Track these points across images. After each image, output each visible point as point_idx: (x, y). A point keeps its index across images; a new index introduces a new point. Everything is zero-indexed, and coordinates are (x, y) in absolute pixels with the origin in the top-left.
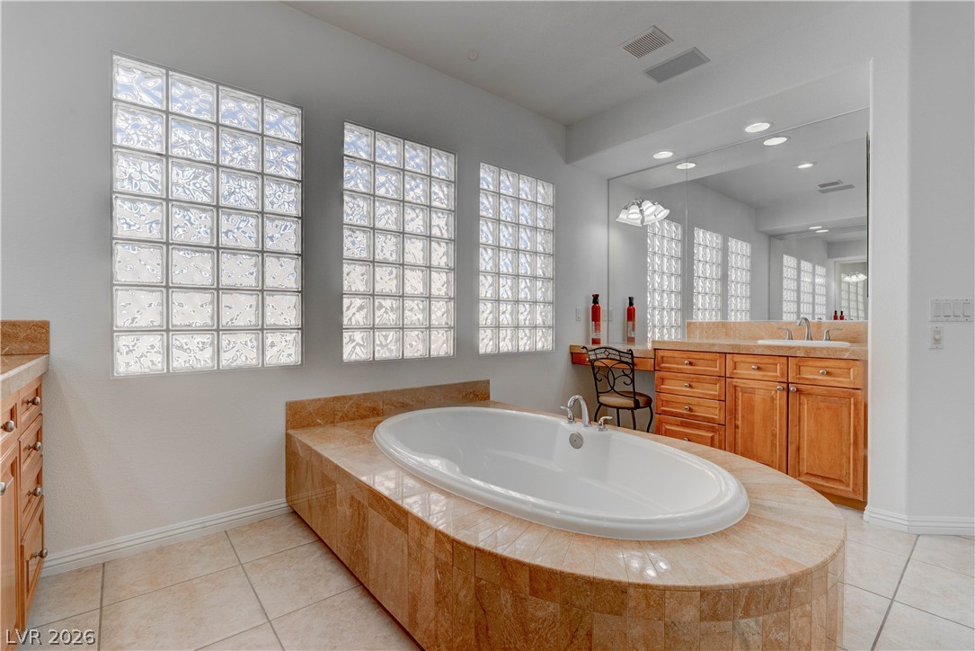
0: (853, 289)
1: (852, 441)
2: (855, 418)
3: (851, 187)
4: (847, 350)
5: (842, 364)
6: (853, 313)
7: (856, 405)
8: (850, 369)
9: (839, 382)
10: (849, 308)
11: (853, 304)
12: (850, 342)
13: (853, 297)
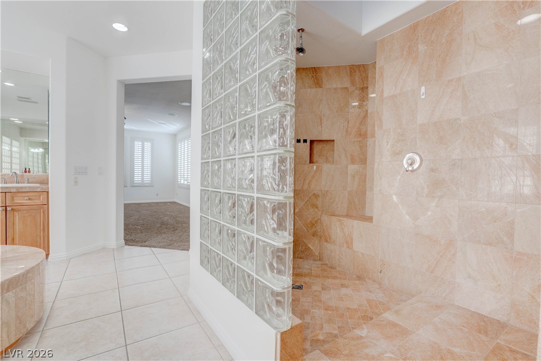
0: (35, 156)
1: (42, 228)
2: (43, 218)
3: (36, 103)
4: (39, 187)
5: (36, 194)
6: (36, 169)
7: (43, 212)
8: (40, 196)
9: (35, 202)
10: (33, 166)
11: (36, 164)
12: (40, 184)
13: (35, 160)
